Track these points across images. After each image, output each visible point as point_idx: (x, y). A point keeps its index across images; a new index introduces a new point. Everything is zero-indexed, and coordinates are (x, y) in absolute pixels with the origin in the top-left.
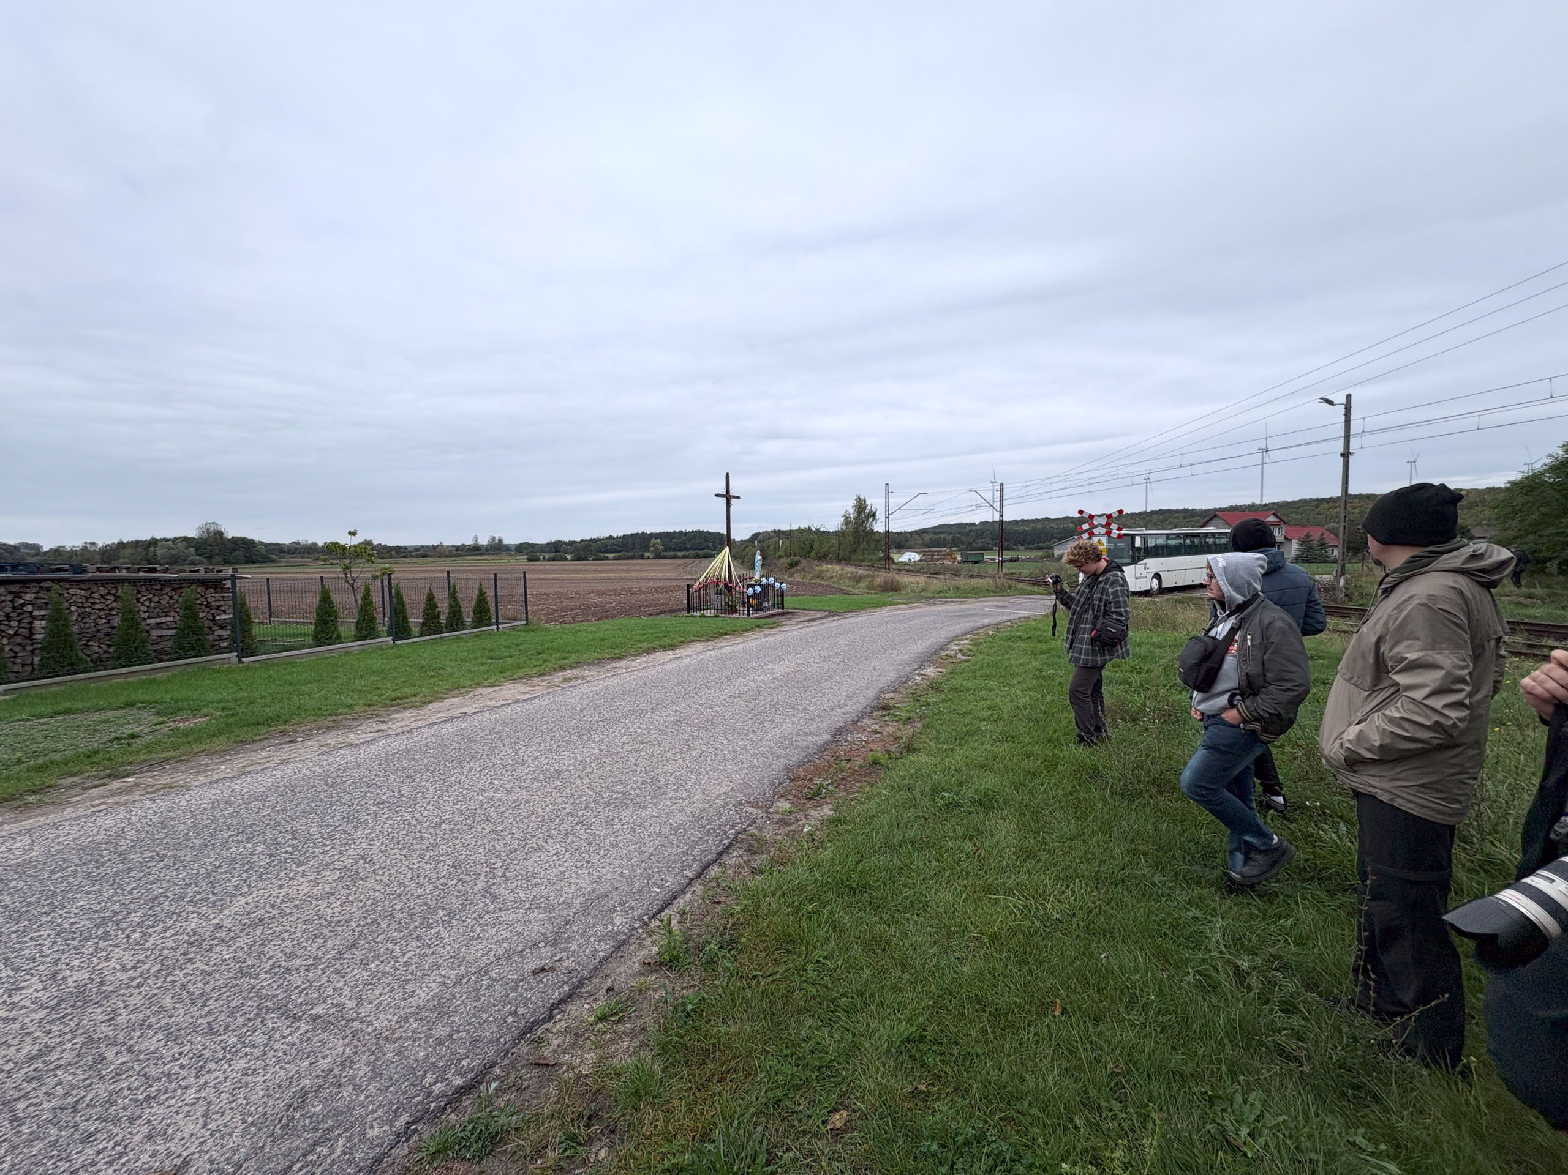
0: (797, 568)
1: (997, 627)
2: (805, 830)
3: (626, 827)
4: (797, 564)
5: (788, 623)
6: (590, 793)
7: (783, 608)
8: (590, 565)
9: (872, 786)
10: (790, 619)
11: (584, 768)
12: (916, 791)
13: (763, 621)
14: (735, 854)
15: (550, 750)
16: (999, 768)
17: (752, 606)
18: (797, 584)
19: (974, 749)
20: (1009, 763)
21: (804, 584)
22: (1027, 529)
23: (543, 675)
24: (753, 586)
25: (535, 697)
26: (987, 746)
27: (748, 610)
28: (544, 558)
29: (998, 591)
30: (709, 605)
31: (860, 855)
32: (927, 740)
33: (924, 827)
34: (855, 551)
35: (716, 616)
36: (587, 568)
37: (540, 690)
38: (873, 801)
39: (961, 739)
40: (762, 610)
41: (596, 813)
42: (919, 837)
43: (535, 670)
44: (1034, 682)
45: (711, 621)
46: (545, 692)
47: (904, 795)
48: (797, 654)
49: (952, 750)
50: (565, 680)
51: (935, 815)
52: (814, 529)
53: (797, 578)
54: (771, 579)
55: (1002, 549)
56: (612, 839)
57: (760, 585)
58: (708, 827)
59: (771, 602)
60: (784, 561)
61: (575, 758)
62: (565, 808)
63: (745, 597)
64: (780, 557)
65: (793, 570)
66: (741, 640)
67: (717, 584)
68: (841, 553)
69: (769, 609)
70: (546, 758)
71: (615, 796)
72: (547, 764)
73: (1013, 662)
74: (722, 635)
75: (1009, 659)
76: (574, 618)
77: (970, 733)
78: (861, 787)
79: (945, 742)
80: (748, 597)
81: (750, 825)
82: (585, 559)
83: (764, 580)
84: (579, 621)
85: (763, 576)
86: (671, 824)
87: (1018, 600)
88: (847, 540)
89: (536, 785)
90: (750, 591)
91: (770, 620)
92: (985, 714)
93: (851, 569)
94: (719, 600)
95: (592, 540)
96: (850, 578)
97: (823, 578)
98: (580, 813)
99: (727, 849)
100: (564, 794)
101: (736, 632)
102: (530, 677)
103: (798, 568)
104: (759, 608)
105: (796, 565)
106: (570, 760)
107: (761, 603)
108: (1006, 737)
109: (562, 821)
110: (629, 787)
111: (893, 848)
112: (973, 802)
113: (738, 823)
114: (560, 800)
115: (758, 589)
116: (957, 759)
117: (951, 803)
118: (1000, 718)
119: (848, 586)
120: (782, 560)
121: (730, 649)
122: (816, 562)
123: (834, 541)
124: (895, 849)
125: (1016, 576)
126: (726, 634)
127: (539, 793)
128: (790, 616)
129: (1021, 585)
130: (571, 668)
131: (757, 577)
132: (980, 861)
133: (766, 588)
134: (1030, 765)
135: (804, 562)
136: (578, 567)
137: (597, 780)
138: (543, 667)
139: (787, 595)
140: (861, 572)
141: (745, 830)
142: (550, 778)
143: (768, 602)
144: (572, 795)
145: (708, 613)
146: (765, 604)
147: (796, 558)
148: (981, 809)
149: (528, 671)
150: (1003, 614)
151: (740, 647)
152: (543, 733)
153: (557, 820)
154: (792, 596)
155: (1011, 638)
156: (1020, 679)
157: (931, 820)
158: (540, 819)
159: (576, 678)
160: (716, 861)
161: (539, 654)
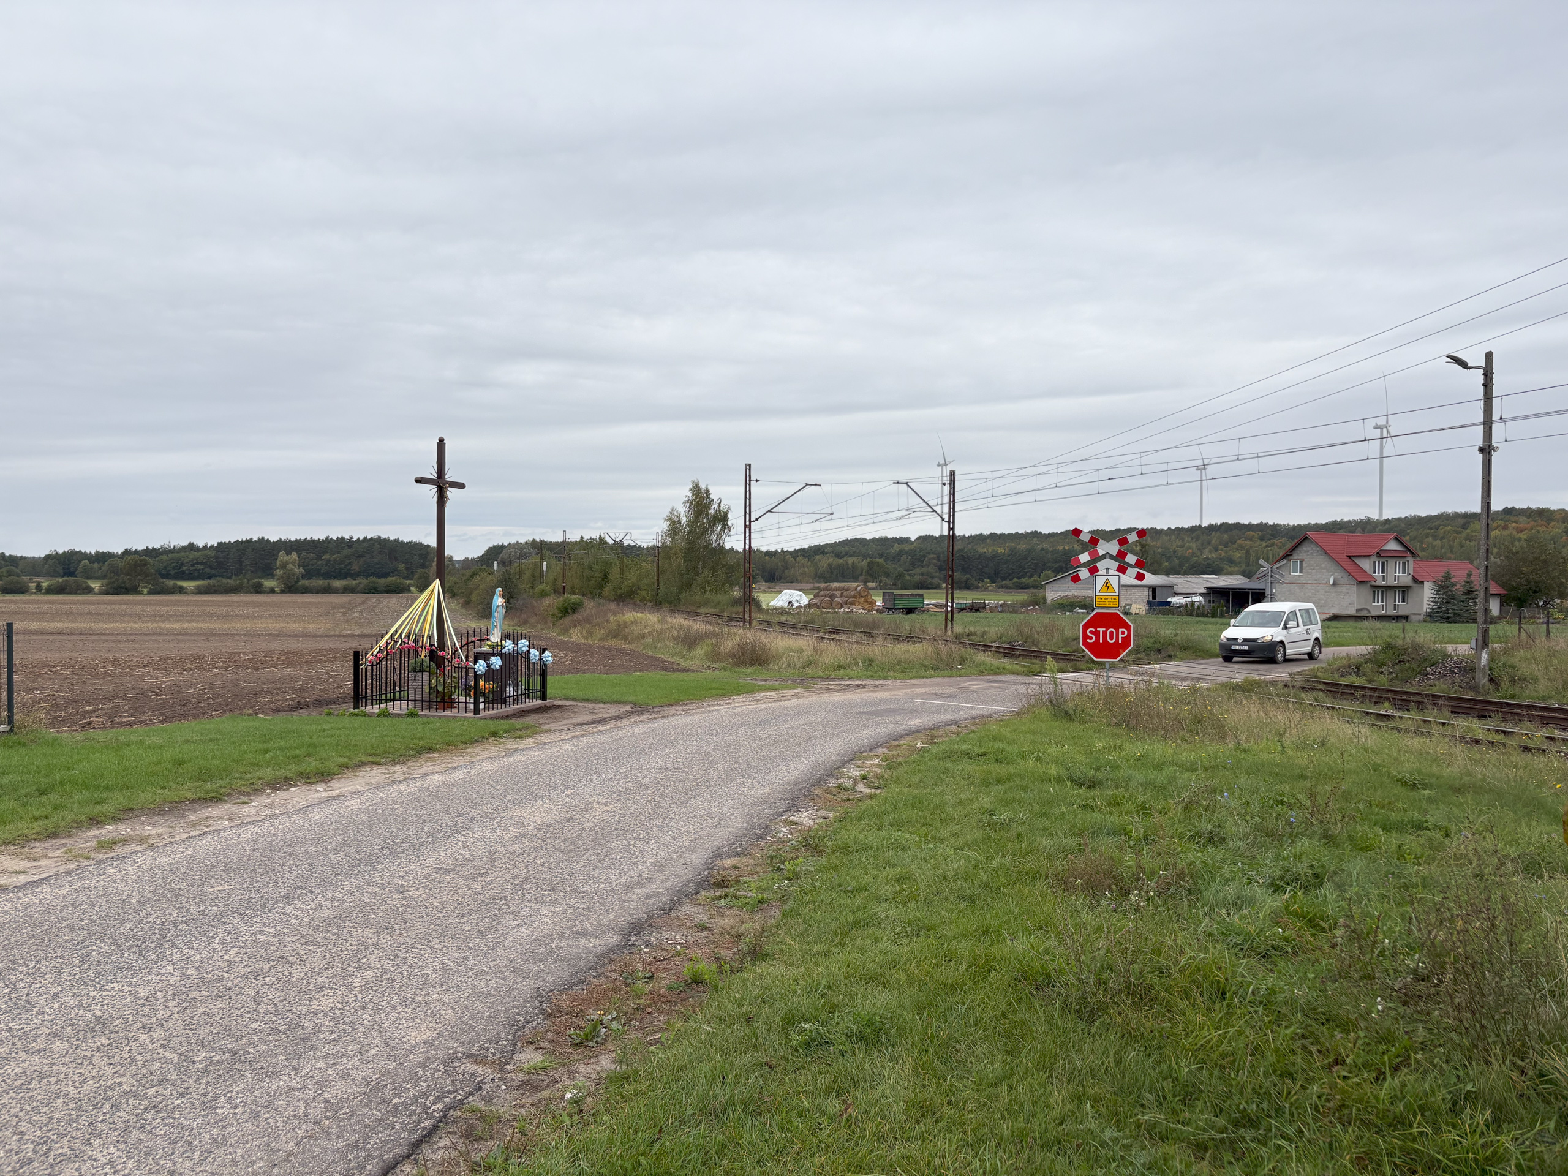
0: (576, 616)
1: (932, 733)
2: (568, 1095)
3: (240, 1110)
4: (574, 608)
5: (553, 726)
6: (167, 1054)
7: (544, 698)
8: (143, 603)
9: (687, 1019)
10: (556, 720)
11: (154, 1011)
12: (759, 1024)
13: (504, 724)
14: (442, 1143)
15: (83, 981)
16: (898, 981)
17: (484, 695)
18: (575, 648)
19: (862, 950)
20: (917, 972)
21: (588, 648)
22: (1001, 550)
23: (55, 835)
24: (486, 657)
25: (40, 881)
26: (885, 944)
27: (476, 703)
28: (39, 588)
29: (941, 666)
30: (396, 692)
31: (657, 1130)
32: (788, 939)
33: (765, 1079)
34: (689, 585)
35: (412, 715)
36: (138, 609)
37: (49, 866)
38: (685, 1043)
39: (842, 936)
40: (503, 701)
41: (181, 1090)
42: (756, 1096)
43: (36, 827)
44: (978, 834)
45: (403, 724)
46: (62, 869)
47: (740, 1030)
48: (567, 787)
49: (826, 953)
50: (105, 845)
51: (787, 1059)
52: (611, 542)
53: (576, 635)
54: (523, 644)
55: (954, 585)
56: (215, 1132)
57: (500, 655)
58: (394, 1101)
59: (522, 687)
60: (551, 602)
61: (135, 995)
62: (120, 1084)
63: (471, 674)
64: (543, 594)
65: (567, 620)
66: (459, 760)
67: (416, 651)
68: (662, 591)
69: (517, 699)
70: (75, 995)
71: (218, 1058)
72: (78, 1006)
73: (948, 798)
74: (422, 750)
75: (943, 793)
76: (112, 717)
77: (858, 924)
78: (668, 1022)
79: (818, 940)
80: (477, 677)
81: (471, 1094)
82: (133, 590)
83: (509, 645)
84: (125, 724)
85: (506, 636)
86: (326, 1101)
87: (974, 684)
88: (674, 565)
89: (58, 1045)
90: (481, 666)
91: (517, 722)
92: (889, 890)
93: (679, 621)
94: (417, 684)
95: (148, 552)
96: (676, 638)
97: (625, 638)
98: (151, 1092)
99: (428, 1136)
100: (117, 1058)
101: (450, 745)
102: (27, 840)
103: (578, 616)
104: (499, 698)
105: (574, 610)
106: (124, 997)
107: (502, 689)
108: (917, 929)
109: (116, 1107)
110: (244, 1041)
111: (713, 1114)
112: (849, 1037)
113: (449, 1092)
114: (109, 1070)
115: (497, 662)
116: (834, 967)
117: (813, 1040)
118: (912, 897)
119: (673, 655)
120: (547, 601)
121: (437, 779)
122: (613, 606)
123: (648, 566)
124: (717, 1117)
125: (976, 639)
126: (431, 750)
127: (67, 1060)
128: (556, 714)
129: (981, 657)
130: (114, 820)
131: (495, 638)
132: (850, 1126)
133: (510, 659)
134: (950, 973)
135: (590, 605)
136: (117, 607)
137: (181, 1030)
138: (54, 820)
139: (554, 672)
140: (699, 626)
141: (461, 1102)
142: (86, 1031)
143: (516, 686)
144: (133, 1060)
145: (397, 707)
146: (510, 691)
147: (574, 598)
148: (860, 1048)
149: (23, 828)
150: (942, 710)
151: (459, 774)
152: (65, 949)
153: (107, 1106)
154: (563, 673)
155: (950, 756)
156: (955, 828)
157: (778, 1069)
158: (72, 1106)
159: (124, 841)
160: (409, 1156)
161: (42, 793)
